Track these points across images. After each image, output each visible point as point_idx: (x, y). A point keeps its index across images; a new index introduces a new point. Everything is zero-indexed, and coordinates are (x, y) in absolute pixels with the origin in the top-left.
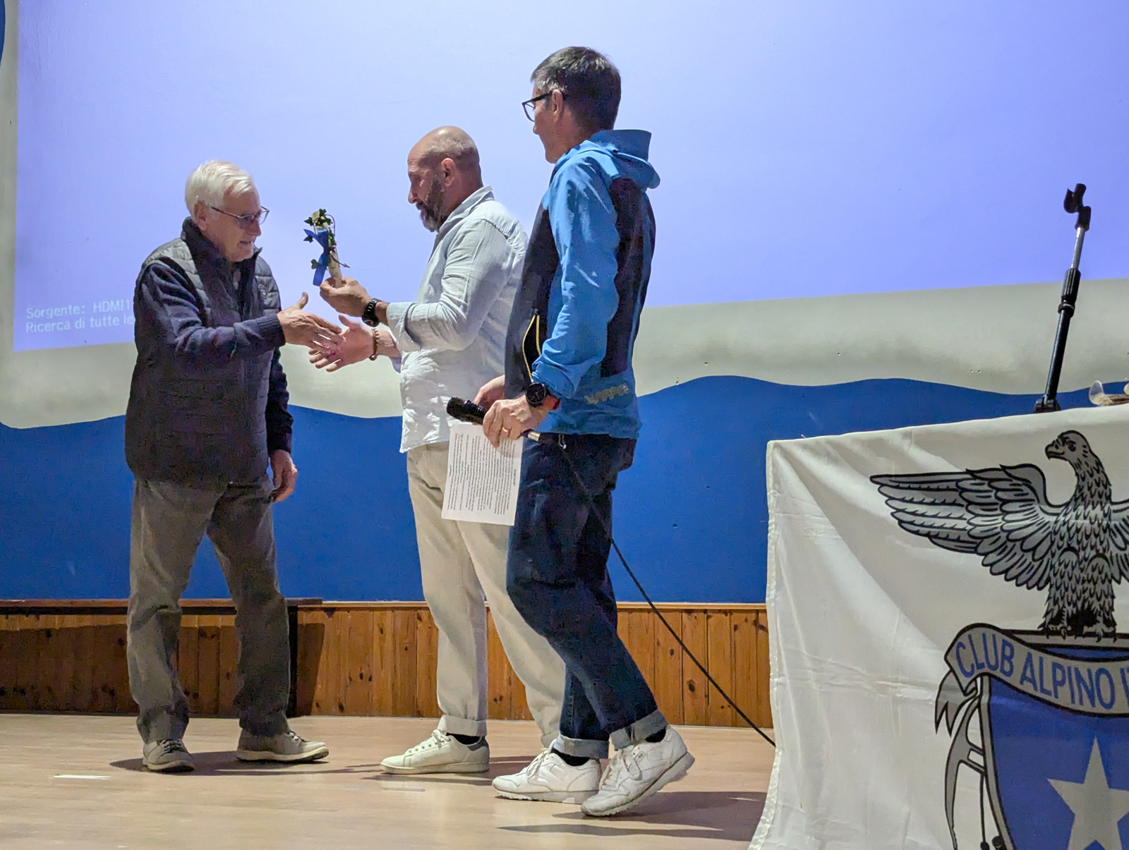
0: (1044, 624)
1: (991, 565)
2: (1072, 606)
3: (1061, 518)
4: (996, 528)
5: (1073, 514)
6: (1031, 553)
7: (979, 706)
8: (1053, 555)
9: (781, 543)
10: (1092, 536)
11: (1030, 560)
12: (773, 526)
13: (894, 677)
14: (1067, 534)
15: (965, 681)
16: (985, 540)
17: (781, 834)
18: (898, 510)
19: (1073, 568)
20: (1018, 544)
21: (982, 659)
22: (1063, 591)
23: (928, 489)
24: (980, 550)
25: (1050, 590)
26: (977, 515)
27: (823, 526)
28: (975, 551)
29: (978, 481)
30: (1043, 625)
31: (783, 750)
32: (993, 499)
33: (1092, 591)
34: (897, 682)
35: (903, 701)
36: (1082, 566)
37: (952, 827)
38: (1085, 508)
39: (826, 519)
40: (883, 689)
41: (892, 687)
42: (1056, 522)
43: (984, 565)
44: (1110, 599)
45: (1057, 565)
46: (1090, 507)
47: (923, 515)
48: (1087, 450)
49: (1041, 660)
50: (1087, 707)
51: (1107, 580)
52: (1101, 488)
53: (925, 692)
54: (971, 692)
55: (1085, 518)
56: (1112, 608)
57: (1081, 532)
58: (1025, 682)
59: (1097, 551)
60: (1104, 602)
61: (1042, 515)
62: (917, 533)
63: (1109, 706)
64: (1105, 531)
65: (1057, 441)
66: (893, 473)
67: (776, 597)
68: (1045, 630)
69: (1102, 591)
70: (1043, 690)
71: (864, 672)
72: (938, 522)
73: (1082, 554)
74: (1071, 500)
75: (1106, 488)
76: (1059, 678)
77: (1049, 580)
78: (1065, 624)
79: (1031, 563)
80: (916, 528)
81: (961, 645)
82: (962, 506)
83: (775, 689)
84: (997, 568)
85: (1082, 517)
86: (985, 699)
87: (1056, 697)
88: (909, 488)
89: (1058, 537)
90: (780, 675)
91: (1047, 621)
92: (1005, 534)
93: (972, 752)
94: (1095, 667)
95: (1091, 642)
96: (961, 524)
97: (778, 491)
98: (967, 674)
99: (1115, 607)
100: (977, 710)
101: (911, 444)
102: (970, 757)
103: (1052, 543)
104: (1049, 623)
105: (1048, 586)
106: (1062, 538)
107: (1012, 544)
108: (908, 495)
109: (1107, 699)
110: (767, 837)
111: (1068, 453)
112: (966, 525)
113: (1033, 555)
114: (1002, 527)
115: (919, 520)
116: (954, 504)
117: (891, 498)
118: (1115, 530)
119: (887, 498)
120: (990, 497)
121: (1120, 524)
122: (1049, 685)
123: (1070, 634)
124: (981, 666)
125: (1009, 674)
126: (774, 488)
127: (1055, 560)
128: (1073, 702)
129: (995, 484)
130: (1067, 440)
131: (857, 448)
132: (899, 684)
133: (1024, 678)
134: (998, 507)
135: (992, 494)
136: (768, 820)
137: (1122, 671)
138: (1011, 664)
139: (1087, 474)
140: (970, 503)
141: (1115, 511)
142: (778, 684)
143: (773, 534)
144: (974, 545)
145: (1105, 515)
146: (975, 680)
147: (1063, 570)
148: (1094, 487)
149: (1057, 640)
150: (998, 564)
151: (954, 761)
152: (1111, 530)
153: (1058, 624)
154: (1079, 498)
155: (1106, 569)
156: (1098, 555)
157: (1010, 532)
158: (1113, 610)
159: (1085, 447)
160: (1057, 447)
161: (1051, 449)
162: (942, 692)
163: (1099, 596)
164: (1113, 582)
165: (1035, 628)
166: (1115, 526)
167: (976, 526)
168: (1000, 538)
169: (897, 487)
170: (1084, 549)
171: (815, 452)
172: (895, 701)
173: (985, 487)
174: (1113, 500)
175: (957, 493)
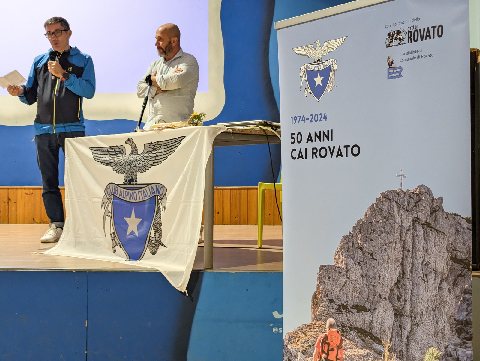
1: (114, 169)
2: (129, 178)
3: (128, 158)
4: (115, 160)
5: (130, 157)
7: (111, 202)
8: (126, 166)
9: (68, 165)
10: (134, 162)
11: (121, 167)
13: (93, 196)
15: (108, 196)
16: (112, 163)
18: (95, 156)
20: (119, 164)
21: (112, 191)
23: (102, 151)
24: (112, 165)
26: (111, 157)
27: (78, 160)
29: (112, 149)
30: (124, 183)
32: (115, 154)
34: (94, 198)
35: (95, 202)
36: (131, 169)
37: (105, 231)
38: (133, 155)
39: (79, 158)
40: (90, 200)
43: (112, 169)
46: (134, 155)
47: (100, 157)
50: (132, 201)
53: (99, 200)
54: (109, 199)
55: (132, 158)
56: (137, 178)
57: (131, 161)
60: (135, 177)
61: (124, 157)
62: (98, 161)
63: (136, 200)
64: (136, 161)
65: (128, 140)
67: (67, 178)
68: (124, 184)
71: (87, 196)
72: (103, 159)
73: (131, 166)
74: (130, 154)
75: (137, 151)
77: (125, 172)
78: (128, 182)
80: (98, 160)
81: (108, 188)
82: (108, 155)
83: (66, 202)
86: (112, 201)
87: (126, 199)
88: (97, 151)
89: (127, 162)
93: (109, 213)
94: (133, 191)
95: (133, 186)
96: (108, 159)
98: (109, 195)
101: (98, 140)
105: (125, 174)
106: (128, 162)
109: (136, 199)
111: (130, 143)
115: (99, 158)
116: (107, 155)
117: (93, 153)
122: (125, 196)
123: (129, 184)
124: (111, 193)
125: (117, 194)
126: (67, 150)
127: (126, 168)
128: (129, 200)
129: (115, 150)
131: (86, 141)
133: (120, 195)
135: (115, 152)
137: (138, 192)
138: (117, 192)
139: (133, 148)
140: (110, 154)
141: (138, 156)
142: (67, 200)
144: (110, 164)
145: (136, 157)
146: (110, 196)
147: (128, 170)
149: (126, 186)
151: (105, 215)
153: (126, 182)
154: (132, 153)
155: (136, 169)
156: (134, 166)
157: (117, 161)
159: (133, 141)
161: (126, 142)
162: (103, 200)
163: (134, 175)
164: (137, 172)
165: (122, 183)
166: (138, 160)
167: (111, 160)
168: (115, 162)
169: (95, 150)
170: (132, 165)
171: (76, 141)
172: (93, 202)
173: (113, 151)
174: (138, 154)
175: (107, 152)
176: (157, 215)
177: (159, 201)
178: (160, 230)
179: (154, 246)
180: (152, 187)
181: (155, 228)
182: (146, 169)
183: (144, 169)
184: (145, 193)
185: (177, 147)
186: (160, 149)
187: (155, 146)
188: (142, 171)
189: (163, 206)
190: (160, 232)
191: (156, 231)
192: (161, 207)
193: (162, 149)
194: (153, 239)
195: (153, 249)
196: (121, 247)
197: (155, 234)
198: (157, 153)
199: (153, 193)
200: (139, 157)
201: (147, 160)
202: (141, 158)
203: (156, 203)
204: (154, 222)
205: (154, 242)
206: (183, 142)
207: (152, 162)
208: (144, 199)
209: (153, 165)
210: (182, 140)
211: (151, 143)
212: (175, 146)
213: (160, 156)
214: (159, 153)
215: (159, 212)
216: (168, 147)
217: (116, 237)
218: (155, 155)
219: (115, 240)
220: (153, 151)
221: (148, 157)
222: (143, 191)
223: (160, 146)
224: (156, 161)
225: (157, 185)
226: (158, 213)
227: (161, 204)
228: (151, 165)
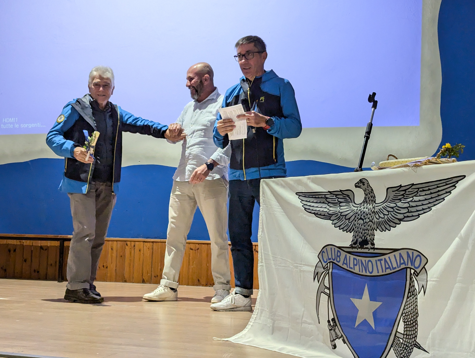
0: (351, 244)
1: (335, 224)
2: (361, 238)
3: (359, 208)
4: (337, 211)
5: (363, 207)
6: (348, 220)
7: (328, 273)
8: (355, 221)
9: (264, 215)
10: (369, 214)
11: (348, 222)
12: (261, 210)
13: (301, 263)
14: (360, 214)
15: (324, 264)
16: (333, 215)
17: (260, 319)
18: (305, 205)
19: (362, 225)
20: (344, 217)
21: (330, 257)
22: (358, 233)
23: (315, 198)
24: (331, 219)
25: (354, 233)
26: (331, 207)
27: (279, 210)
28: (330, 220)
29: (332, 195)
31: (262, 290)
32: (337, 201)
33: (368, 233)
34: (301, 265)
35: (304, 271)
36: (365, 225)
37: (318, 315)
38: (367, 205)
39: (280, 208)
40: (296, 267)
41: (300, 267)
42: (357, 210)
43: (332, 224)
44: (373, 236)
45: (356, 224)
47: (313, 206)
48: (368, 185)
49: (350, 257)
50: (364, 273)
51: (372, 230)
52: (372, 198)
53: (310, 268)
54: (326, 268)
55: (367, 208)
56: (374, 239)
57: (365, 213)
58: (344, 265)
59: (370, 220)
60: (371, 237)
61: (352, 207)
62: (310, 212)
63: (371, 273)
64: (373, 213)
65: (359, 182)
66: (304, 192)
67: (261, 235)
68: (351, 247)
69: (371, 233)
70: (350, 268)
71: (290, 261)
72: (318, 209)
73: (364, 220)
74: (362, 202)
75: (374, 198)
76: (355, 263)
77: (353, 229)
78: (358, 245)
79: (348, 224)
80: (310, 211)
81: (323, 252)
82: (326, 203)
83: (260, 267)
84: (337, 225)
85: (366, 208)
86: (330, 271)
87: (354, 270)
88: (309, 197)
89: (357, 215)
90: (262, 262)
91: (352, 243)
92: (340, 213)
93: (325, 289)
94: (367, 259)
95: (366, 251)
96: (325, 210)
97: (264, 197)
98: (325, 262)
99: (375, 239)
100: (328, 274)
101: (310, 182)
102: (325, 291)
103: (355, 217)
104: (353, 244)
105: (353, 231)
106: (359, 215)
107: (342, 217)
108: (308, 199)
109: (371, 271)
110: (255, 320)
111: (362, 186)
112: (327, 210)
113: (349, 221)
114: (339, 211)
115: (311, 208)
116: (323, 203)
117: (302, 200)
118: (376, 213)
119: (301, 200)
120: (336, 200)
121: (378, 211)
122: (352, 266)
123: (359, 248)
124: (330, 259)
125: (339, 262)
128: (360, 271)
129: (337, 196)
130: (362, 182)
131: (292, 183)
132: (302, 265)
133: (344, 263)
134: (338, 204)
135: (337, 200)
136: (255, 314)
137: (376, 260)
138: (340, 258)
139: (368, 194)
140: (329, 202)
141: (377, 206)
142: (261, 266)
143: (261, 212)
144: (329, 217)
145: (373, 208)
146: (327, 264)
147: (358, 226)
148: (370, 198)
149: (355, 250)
150: (337, 224)
151: (319, 292)
152: (375, 213)
153: (356, 245)
154: (365, 201)
155: (372, 226)
156: (370, 221)
157: (342, 213)
158: (374, 240)
159: (368, 184)
160: (359, 184)
161: (356, 185)
162: (316, 268)
163: (370, 235)
164: (375, 230)
165: (348, 246)
166: (376, 211)
167: (330, 210)
168: (338, 215)
169: (305, 197)
170: (366, 219)
171: (277, 184)
172: (301, 271)
173: (334, 197)
174: (376, 203)
175: (325, 199)
176: (409, 299)
177: (413, 276)
178: (414, 324)
179: (403, 348)
180: (400, 254)
181: (407, 319)
182: (390, 226)
183: (387, 226)
184: (387, 262)
185: (450, 192)
186: (415, 196)
187: (407, 191)
188: (384, 229)
189: (421, 287)
190: (415, 326)
191: (407, 325)
192: (416, 287)
193: (420, 196)
194: (402, 336)
195: (402, 352)
196: (345, 342)
197: (406, 329)
198: (411, 201)
199: (401, 264)
200: (379, 207)
201: (392, 213)
202: (382, 209)
203: (406, 281)
204: (404, 309)
205: (403, 340)
206: (461, 186)
207: (402, 215)
208: (385, 271)
209: (404, 220)
210: (459, 182)
211: (401, 186)
212: (444, 192)
213: (417, 206)
214: (415, 201)
215: (413, 295)
216: (431, 193)
217: (336, 325)
218: (407, 205)
219: (334, 331)
220: (403, 199)
221: (394, 208)
222: (383, 259)
223: (417, 192)
224: (410, 214)
225: (410, 252)
226: (410, 296)
227: (415, 282)
228: (400, 220)
